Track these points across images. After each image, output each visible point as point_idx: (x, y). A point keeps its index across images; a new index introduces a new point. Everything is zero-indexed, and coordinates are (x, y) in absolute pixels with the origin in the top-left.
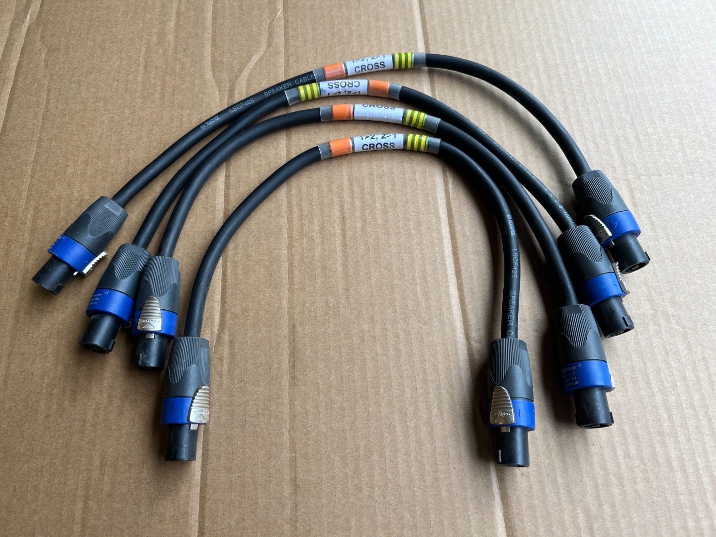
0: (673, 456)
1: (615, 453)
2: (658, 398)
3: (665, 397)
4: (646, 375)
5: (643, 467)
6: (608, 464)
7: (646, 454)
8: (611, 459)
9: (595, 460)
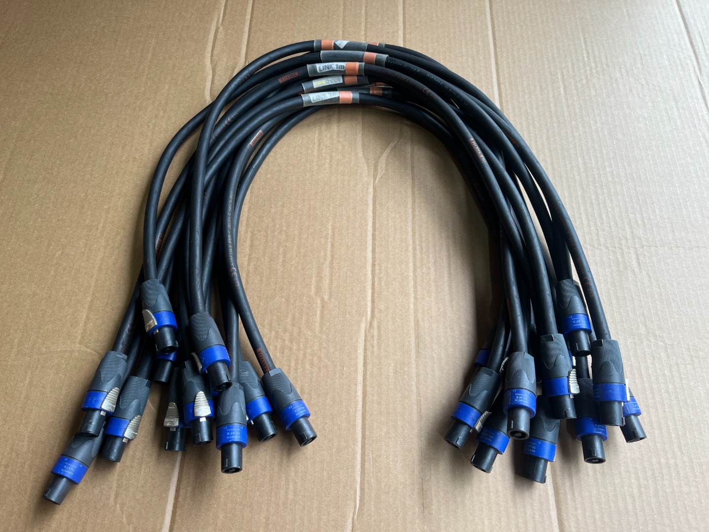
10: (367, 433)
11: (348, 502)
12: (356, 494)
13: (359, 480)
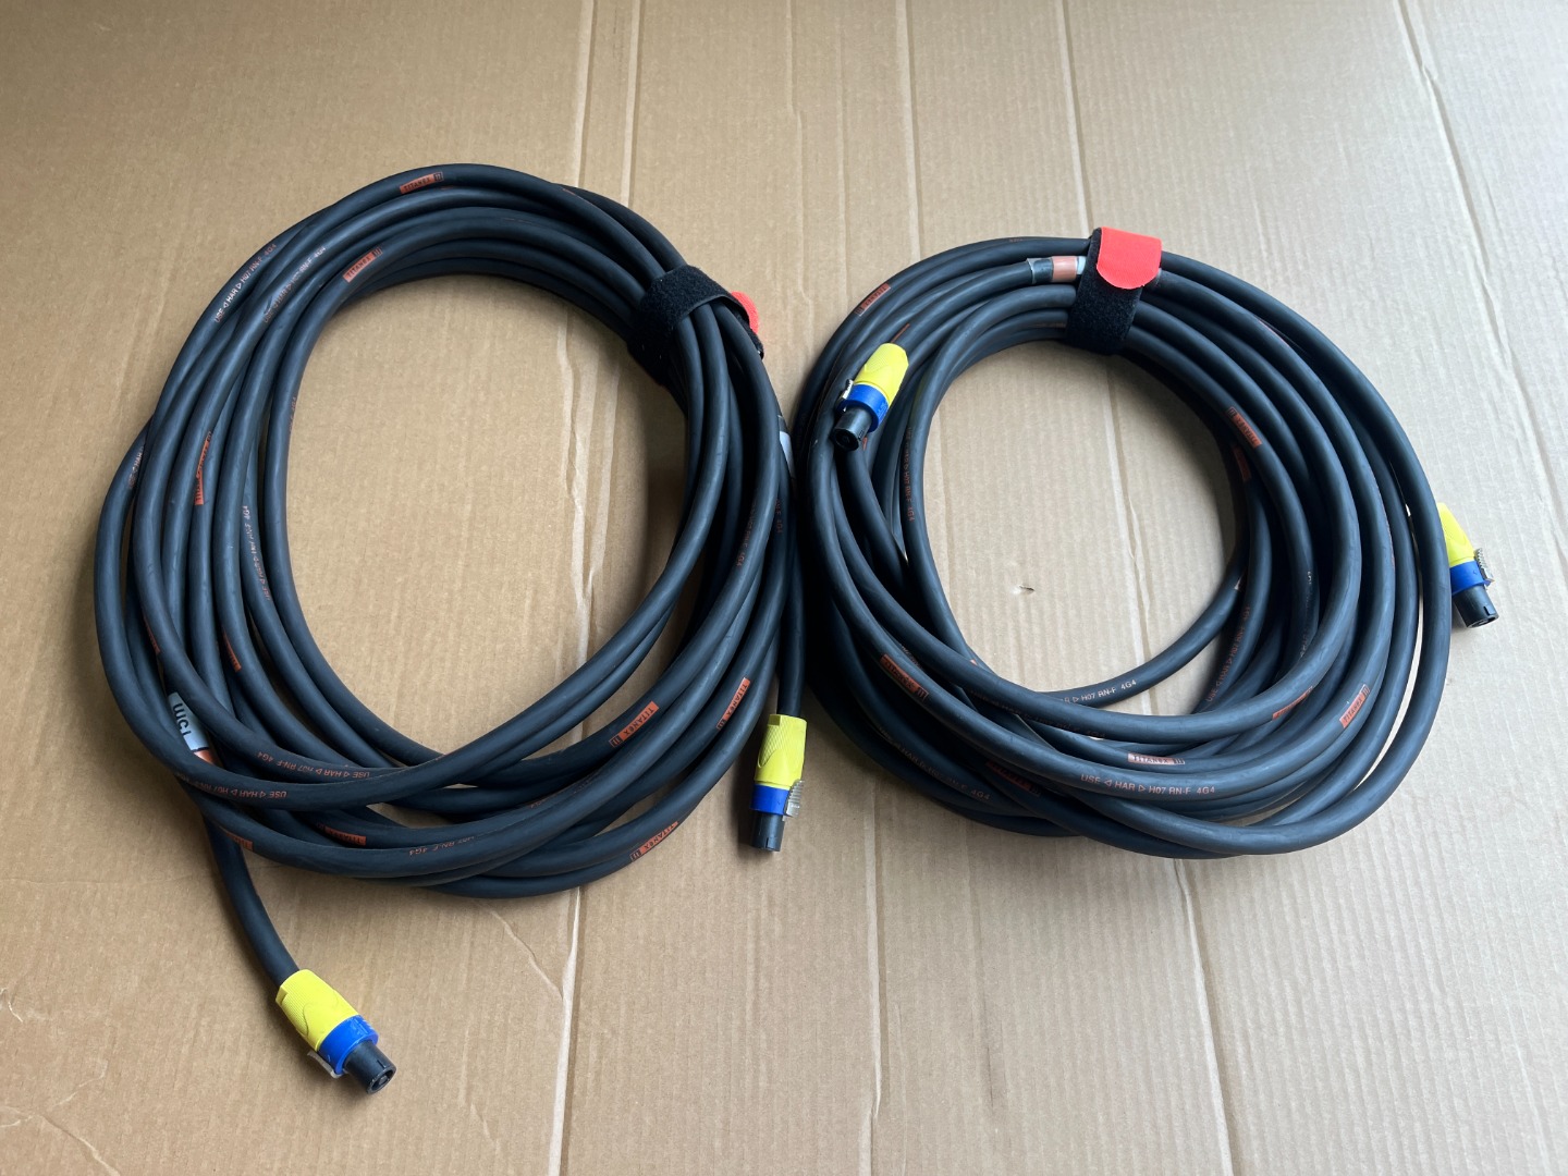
10: (888, 972)
11: (862, 1090)
12: (874, 1076)
13: (878, 1053)
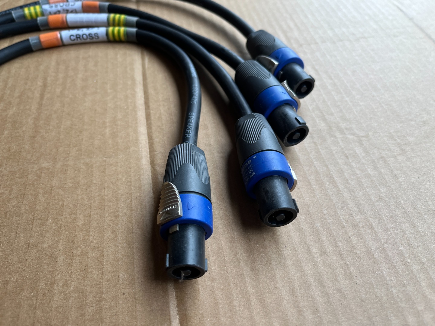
0: (373, 247)
1: (310, 252)
2: (345, 194)
3: (352, 193)
4: (330, 177)
5: (342, 262)
6: (303, 264)
7: (343, 249)
8: (307, 259)
9: (289, 262)
